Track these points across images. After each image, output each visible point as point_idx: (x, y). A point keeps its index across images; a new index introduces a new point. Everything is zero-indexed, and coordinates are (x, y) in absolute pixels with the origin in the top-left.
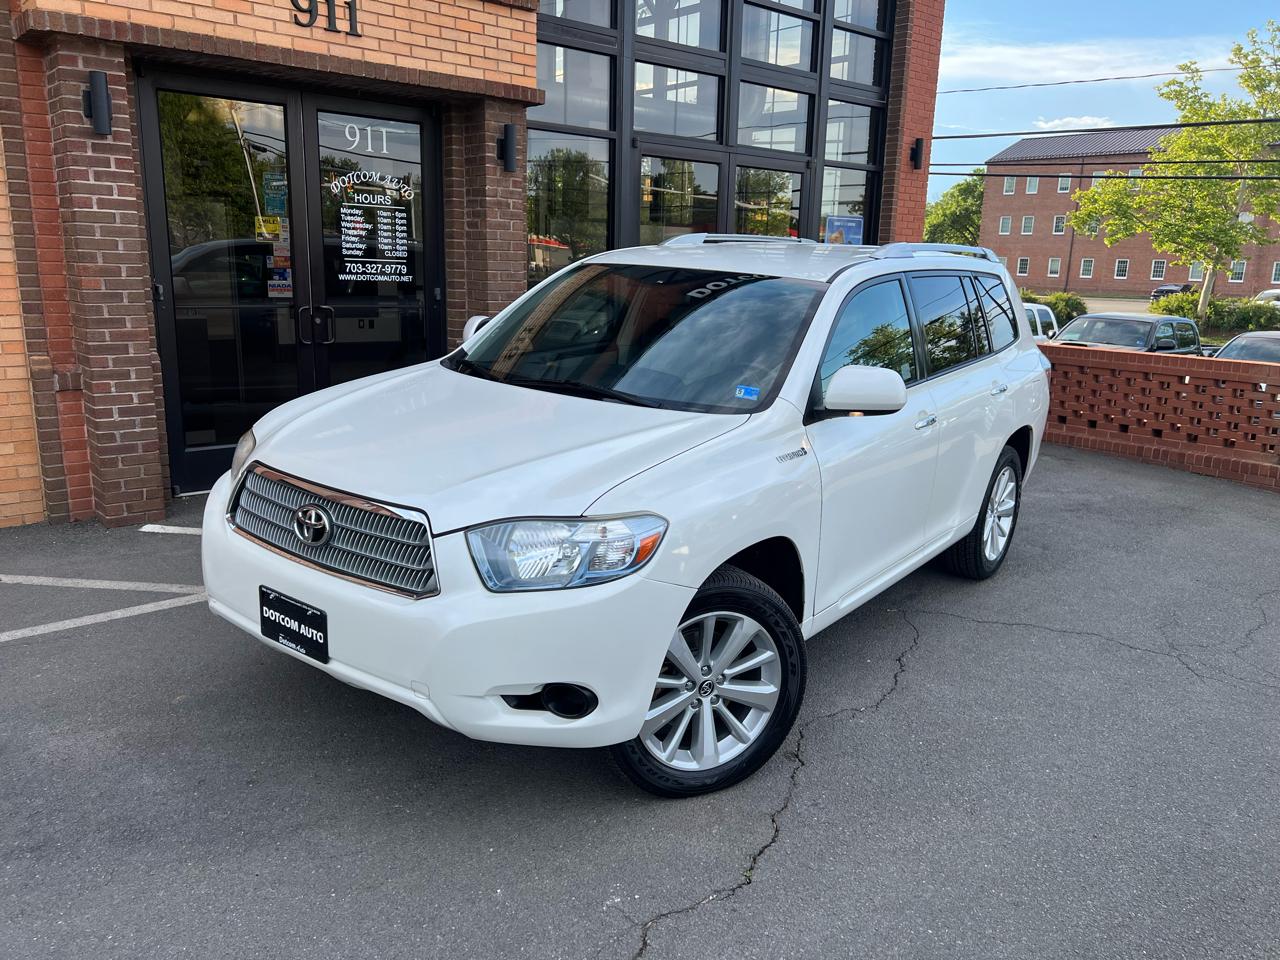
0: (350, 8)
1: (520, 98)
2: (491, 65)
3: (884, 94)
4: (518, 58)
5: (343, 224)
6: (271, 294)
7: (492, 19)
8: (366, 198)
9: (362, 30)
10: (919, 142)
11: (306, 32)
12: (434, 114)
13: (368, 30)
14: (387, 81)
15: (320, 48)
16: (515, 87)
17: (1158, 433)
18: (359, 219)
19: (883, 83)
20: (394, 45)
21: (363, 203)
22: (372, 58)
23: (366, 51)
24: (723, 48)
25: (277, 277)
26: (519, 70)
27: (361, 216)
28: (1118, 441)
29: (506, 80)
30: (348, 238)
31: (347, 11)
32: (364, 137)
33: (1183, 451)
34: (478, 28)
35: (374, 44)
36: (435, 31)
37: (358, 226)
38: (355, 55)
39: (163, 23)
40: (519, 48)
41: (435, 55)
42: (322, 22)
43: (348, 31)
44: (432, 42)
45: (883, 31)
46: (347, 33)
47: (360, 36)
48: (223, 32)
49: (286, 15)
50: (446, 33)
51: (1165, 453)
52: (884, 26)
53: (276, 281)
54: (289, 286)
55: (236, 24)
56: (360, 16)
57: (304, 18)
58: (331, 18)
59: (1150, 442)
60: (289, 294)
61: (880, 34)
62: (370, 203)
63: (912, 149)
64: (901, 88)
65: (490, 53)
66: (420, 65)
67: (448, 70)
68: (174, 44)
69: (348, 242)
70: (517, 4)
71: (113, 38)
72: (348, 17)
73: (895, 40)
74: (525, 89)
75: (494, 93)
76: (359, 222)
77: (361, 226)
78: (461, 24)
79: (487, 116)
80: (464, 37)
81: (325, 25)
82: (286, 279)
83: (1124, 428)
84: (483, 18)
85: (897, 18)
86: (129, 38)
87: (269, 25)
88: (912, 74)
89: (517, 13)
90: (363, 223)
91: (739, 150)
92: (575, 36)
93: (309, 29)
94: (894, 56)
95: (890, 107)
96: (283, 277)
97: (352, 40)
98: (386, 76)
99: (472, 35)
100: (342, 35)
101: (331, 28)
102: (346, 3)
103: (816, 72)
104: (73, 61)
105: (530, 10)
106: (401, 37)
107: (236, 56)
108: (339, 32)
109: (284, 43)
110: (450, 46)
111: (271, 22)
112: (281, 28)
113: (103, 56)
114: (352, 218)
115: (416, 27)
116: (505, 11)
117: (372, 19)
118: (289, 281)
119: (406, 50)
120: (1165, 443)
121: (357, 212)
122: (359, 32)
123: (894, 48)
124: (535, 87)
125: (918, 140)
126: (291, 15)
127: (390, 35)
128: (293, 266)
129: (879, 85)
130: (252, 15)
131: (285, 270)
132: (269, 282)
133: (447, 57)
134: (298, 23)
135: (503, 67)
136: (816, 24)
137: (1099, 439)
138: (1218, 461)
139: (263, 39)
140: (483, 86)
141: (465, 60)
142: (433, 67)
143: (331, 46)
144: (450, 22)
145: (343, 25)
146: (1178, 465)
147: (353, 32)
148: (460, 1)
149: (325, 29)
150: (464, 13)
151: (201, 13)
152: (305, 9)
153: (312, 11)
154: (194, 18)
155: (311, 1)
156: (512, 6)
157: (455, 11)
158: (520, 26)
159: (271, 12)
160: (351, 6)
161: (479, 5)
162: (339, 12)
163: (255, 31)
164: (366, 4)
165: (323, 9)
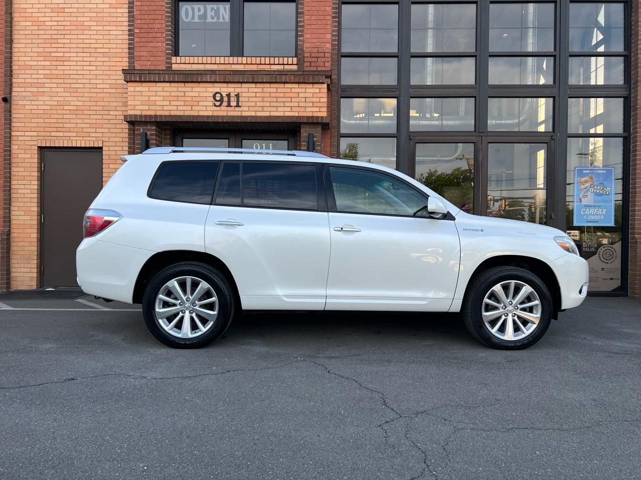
1: (315, 121)
2: (302, 109)
3: (628, 88)
4: (316, 105)
7: (303, 90)
9: (242, 104)
11: (218, 108)
12: (293, 135)
13: (244, 104)
14: (250, 122)
15: (224, 114)
16: (312, 117)
19: (629, 81)
20: (256, 108)
22: (245, 114)
23: (243, 112)
26: (318, 109)
29: (310, 114)
31: (236, 98)
34: (296, 95)
35: (247, 109)
36: (275, 100)
38: (238, 114)
39: (167, 113)
40: (317, 100)
41: (274, 109)
42: (225, 104)
44: (273, 104)
46: (235, 106)
47: (240, 107)
48: (186, 113)
49: (211, 104)
50: (280, 100)
55: (192, 110)
56: (241, 99)
57: (218, 104)
58: (229, 101)
65: (301, 104)
66: (267, 114)
67: (281, 114)
68: (168, 120)
70: (314, 81)
71: (148, 120)
72: (236, 100)
74: (318, 117)
78: (287, 95)
79: (302, 131)
80: (289, 100)
84: (298, 90)
86: (153, 120)
89: (315, 86)
91: (489, 134)
93: (220, 107)
95: (632, 95)
97: (237, 109)
98: (249, 120)
99: (292, 98)
100: (233, 107)
101: (229, 105)
102: (235, 95)
104: (139, 130)
105: (322, 83)
106: (258, 104)
109: (210, 114)
110: (282, 104)
111: (205, 107)
112: (209, 108)
113: (149, 127)
115: (265, 99)
117: (246, 99)
119: (261, 109)
122: (240, 105)
127: (254, 104)
130: (198, 105)
133: (279, 109)
134: (215, 106)
135: (308, 109)
139: (201, 113)
140: (295, 118)
141: (289, 109)
142: (273, 114)
143: (228, 112)
144: (282, 95)
145: (234, 104)
147: (238, 106)
148: (287, 85)
149: (227, 106)
150: (289, 90)
151: (180, 108)
152: (219, 100)
153: (221, 101)
154: (177, 110)
155: (221, 97)
156: (313, 83)
157: (284, 90)
158: (318, 90)
159: (205, 103)
160: (237, 96)
161: (296, 86)
162: (232, 99)
163: (199, 111)
164: (244, 95)
165: (226, 99)
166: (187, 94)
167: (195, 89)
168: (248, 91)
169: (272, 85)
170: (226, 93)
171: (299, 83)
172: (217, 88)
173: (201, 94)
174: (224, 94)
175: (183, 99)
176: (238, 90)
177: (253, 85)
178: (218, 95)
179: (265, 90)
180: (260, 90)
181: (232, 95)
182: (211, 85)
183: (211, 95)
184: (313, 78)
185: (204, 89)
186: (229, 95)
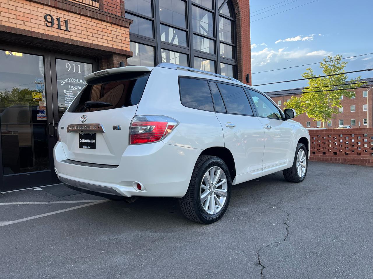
0: (65, 22)
1: (125, 54)
2: (115, 43)
3: (236, 62)
4: (123, 42)
5: (65, 95)
6: (38, 119)
7: (115, 30)
8: (73, 87)
9: (70, 30)
10: (248, 75)
11: (50, 29)
12: (97, 61)
13: (72, 30)
14: (79, 46)
15: (56, 34)
16: (123, 50)
17: (335, 153)
18: (71, 94)
19: (235, 59)
20: (81, 35)
21: (72, 89)
22: (74, 38)
23: (71, 36)
24: (188, 46)
25: (41, 113)
26: (124, 45)
27: (72, 93)
28: (323, 157)
29: (120, 48)
30: (67, 100)
31: (65, 23)
32: (72, 67)
33: (345, 158)
34: (110, 32)
35: (75, 34)
36: (96, 32)
37: (70, 96)
38: (68, 37)
40: (124, 39)
41: (96, 39)
42: (56, 26)
43: (65, 29)
44: (94, 35)
45: (234, 43)
46: (65, 30)
47: (69, 31)
48: (19, 27)
49: (43, 23)
50: (99, 33)
51: (339, 159)
52: (234, 42)
53: (40, 114)
54: (45, 116)
55: (24, 24)
56: (69, 25)
57: (49, 24)
58: (59, 25)
59: (333, 156)
60: (45, 119)
61: (233, 44)
62: (75, 89)
63: (246, 77)
64: (241, 59)
65: (114, 40)
66: (91, 42)
67: (101, 44)
69: (67, 101)
70: (123, 25)
72: (65, 25)
73: (237, 47)
74: (126, 51)
75: (116, 52)
76: (71, 95)
77: (72, 96)
78: (104, 30)
79: (114, 59)
80: (106, 34)
81: (57, 27)
82: (44, 114)
83: (324, 153)
84: (112, 29)
85: (237, 40)
87: (37, 26)
88: (243, 56)
89: (122, 28)
90: (72, 95)
92: (142, 40)
93: (51, 28)
94: (238, 51)
95: (238, 65)
96: (43, 113)
97: (66, 32)
98: (78, 44)
99: (108, 34)
100: (63, 31)
101: (59, 28)
102: (64, 21)
103: (216, 54)
105: (127, 28)
106: (84, 32)
107: (24, 34)
108: (62, 30)
109: (43, 32)
110: (101, 37)
111: (37, 25)
112: (41, 27)
114: (68, 94)
115: (88, 30)
116: (119, 27)
117: (74, 26)
118: (45, 115)
119: (86, 37)
120: (338, 156)
121: (70, 92)
122: (69, 30)
123: (238, 49)
124: (130, 51)
125: (247, 74)
126: (44, 23)
127: (80, 32)
128: (47, 109)
129: (234, 59)
130: (30, 22)
131: (44, 111)
132: (38, 115)
133: (99, 40)
134: (47, 26)
135: (119, 44)
136: (214, 41)
137: (317, 157)
138: (356, 159)
139: (34, 30)
140: (112, 49)
141: (106, 41)
142: (95, 42)
143: (59, 34)
144: (101, 29)
145: (64, 28)
146: (344, 162)
147: (67, 30)
148: (104, 23)
149: (57, 28)
150: (105, 27)
151: (11, 20)
152: (50, 22)
153: (52, 22)
154: (9, 22)
155: (51, 19)
156: (121, 26)
157: (102, 26)
158: (124, 32)
159: (37, 22)
160: (66, 22)
161: (110, 25)
162: (62, 23)
163: (31, 27)
164: (71, 22)
165: (56, 22)
166: (18, 9)
167: (26, 6)
168: (74, 20)
169: (93, 20)
170: (56, 17)
171: (112, 23)
172: (48, 10)
173: (33, 12)
174: (55, 18)
175: (15, 12)
176: (67, 17)
177: (79, 16)
178: (48, 17)
179: (88, 22)
180: (84, 22)
181: (62, 20)
182: (42, 6)
183: (43, 15)
184: (122, 23)
185: (36, 9)
186: (58, 20)
